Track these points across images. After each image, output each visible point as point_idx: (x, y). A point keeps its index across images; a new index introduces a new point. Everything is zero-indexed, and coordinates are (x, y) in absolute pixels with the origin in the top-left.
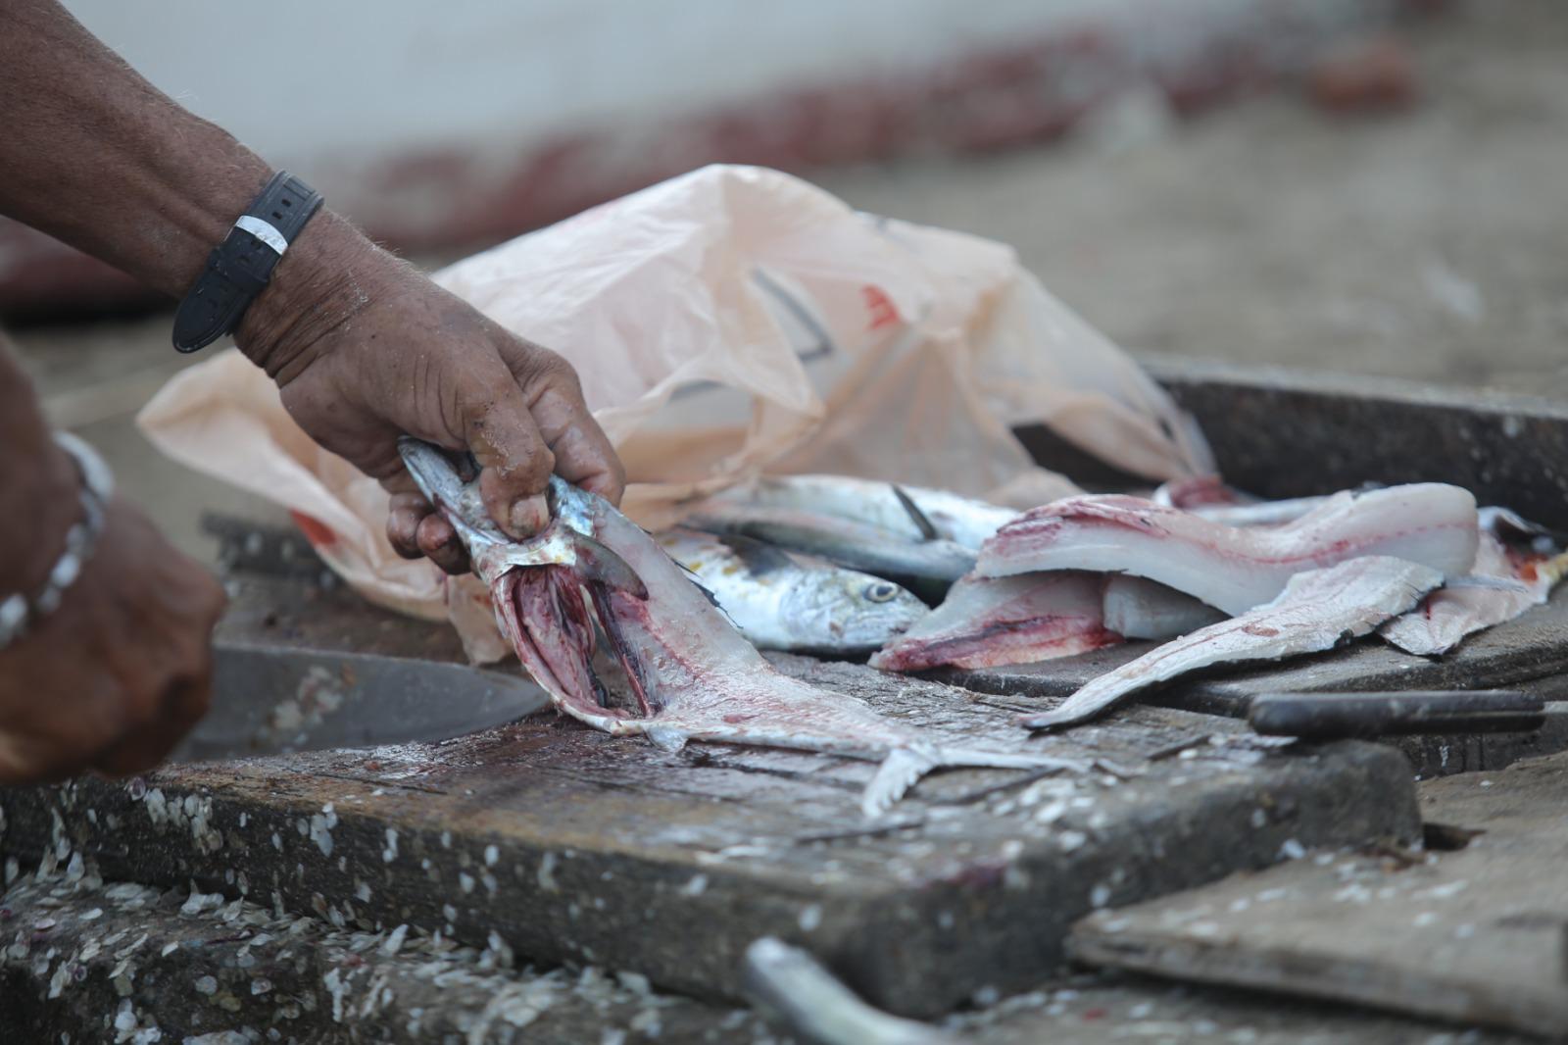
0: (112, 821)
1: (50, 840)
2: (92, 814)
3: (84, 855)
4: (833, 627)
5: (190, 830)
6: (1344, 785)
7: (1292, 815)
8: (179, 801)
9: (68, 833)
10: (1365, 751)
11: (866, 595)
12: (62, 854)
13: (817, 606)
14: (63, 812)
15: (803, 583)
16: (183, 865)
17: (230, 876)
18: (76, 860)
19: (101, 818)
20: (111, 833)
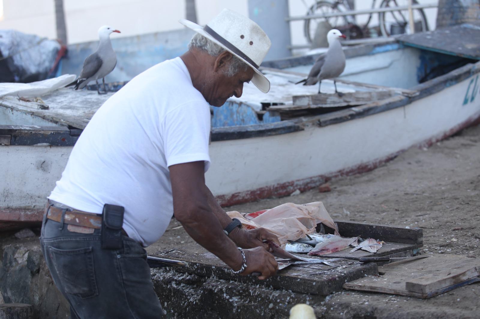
0: (220, 272)
1: (212, 274)
2: (217, 271)
3: (216, 276)
4: (303, 250)
5: (231, 273)
6: (371, 268)
7: (366, 271)
8: (229, 270)
9: (214, 274)
10: (373, 264)
11: (306, 246)
12: (213, 276)
13: (300, 248)
14: (213, 271)
15: (298, 245)
16: (229, 277)
17: (236, 279)
18: (215, 277)
19: (219, 272)
20: (220, 274)
